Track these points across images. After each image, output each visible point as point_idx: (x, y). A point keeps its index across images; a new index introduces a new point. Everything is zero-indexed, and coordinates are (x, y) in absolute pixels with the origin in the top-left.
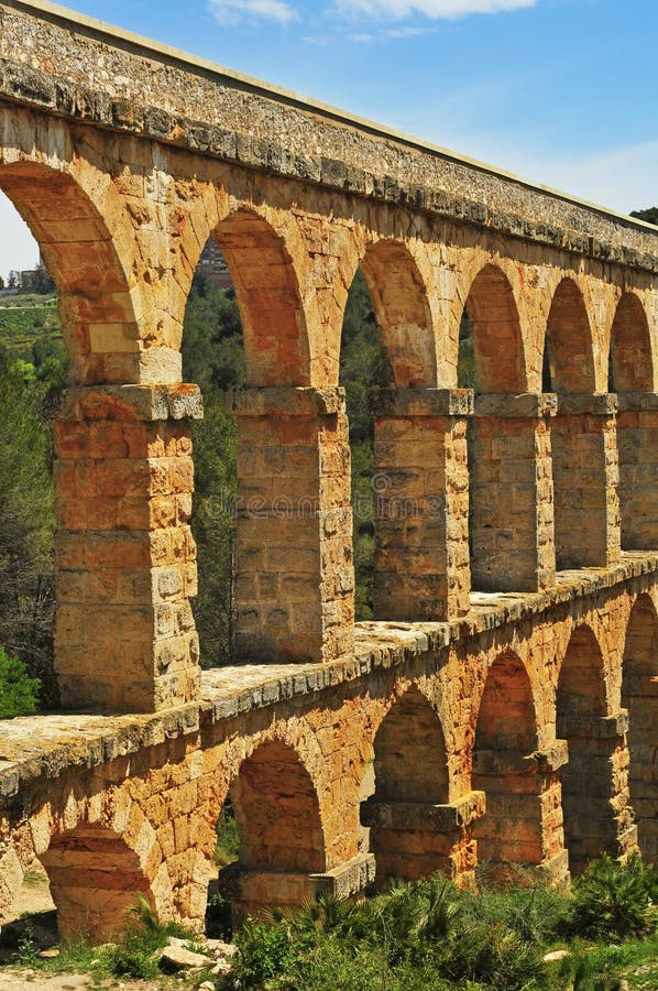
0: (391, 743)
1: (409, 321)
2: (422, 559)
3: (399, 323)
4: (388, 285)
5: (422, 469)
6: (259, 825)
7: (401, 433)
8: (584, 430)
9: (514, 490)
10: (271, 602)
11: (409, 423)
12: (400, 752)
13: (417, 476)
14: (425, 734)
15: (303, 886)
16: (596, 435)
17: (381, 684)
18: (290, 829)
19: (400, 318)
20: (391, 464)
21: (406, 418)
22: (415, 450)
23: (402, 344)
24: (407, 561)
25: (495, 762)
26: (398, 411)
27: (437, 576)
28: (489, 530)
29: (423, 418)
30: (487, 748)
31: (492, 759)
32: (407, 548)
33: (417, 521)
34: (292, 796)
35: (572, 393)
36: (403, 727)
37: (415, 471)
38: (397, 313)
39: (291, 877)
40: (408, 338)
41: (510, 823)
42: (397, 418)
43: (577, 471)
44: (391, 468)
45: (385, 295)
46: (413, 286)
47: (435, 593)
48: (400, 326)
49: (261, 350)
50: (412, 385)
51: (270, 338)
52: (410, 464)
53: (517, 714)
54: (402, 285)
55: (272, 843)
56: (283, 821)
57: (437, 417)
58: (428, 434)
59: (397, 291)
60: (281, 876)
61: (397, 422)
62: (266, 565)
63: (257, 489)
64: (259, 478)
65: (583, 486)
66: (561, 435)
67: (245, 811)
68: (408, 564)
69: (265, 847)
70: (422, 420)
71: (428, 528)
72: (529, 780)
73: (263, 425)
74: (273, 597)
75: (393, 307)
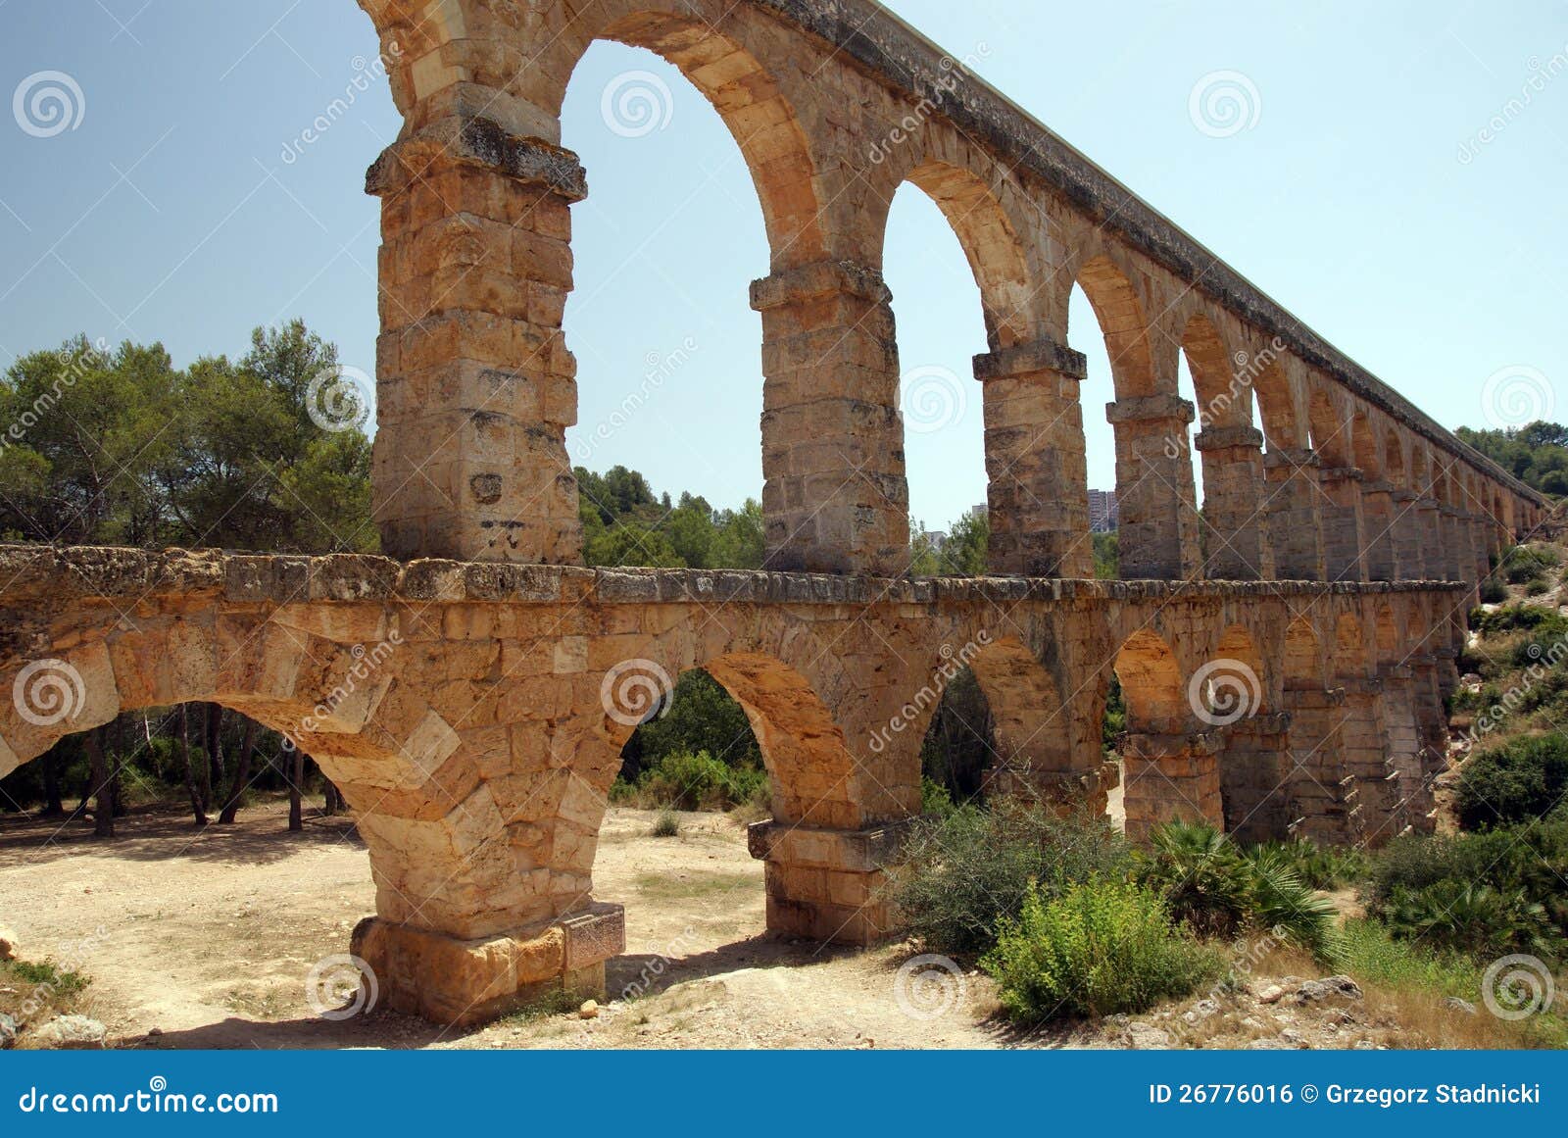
0: (1009, 709)
1: (1008, 279)
2: (1034, 518)
3: (999, 282)
4: (982, 241)
5: (1030, 425)
6: (790, 772)
7: (1008, 393)
8: (1233, 460)
9: (1154, 485)
10: (798, 511)
11: (1015, 381)
12: (1019, 717)
13: (1026, 433)
14: (1041, 696)
15: (833, 845)
16: (1243, 464)
17: (957, 622)
18: (821, 776)
19: (999, 278)
20: (1000, 425)
21: (1011, 377)
22: (1022, 407)
23: (1003, 304)
24: (1019, 520)
25: (1149, 746)
26: (1003, 371)
27: (1050, 532)
28: (1133, 525)
29: (1029, 374)
30: (1142, 733)
31: (1146, 743)
32: (1019, 507)
33: (1027, 479)
34: (818, 736)
35: (1220, 429)
36: (1018, 690)
37: (1023, 429)
38: (996, 272)
39: (821, 834)
40: (1009, 298)
41: (1165, 804)
42: (1004, 378)
43: (1229, 497)
44: (1000, 429)
45: (981, 254)
46: (1005, 238)
47: (1048, 550)
48: (1000, 286)
49: (783, 234)
50: (1016, 344)
51: (791, 217)
52: (1019, 423)
53: (1167, 698)
54: (995, 239)
55: (805, 794)
56: (813, 767)
57: (1042, 372)
58: (1033, 389)
59: (992, 247)
60: (810, 833)
61: (1003, 382)
62: (791, 469)
63: (780, 385)
64: (784, 374)
65: (1235, 509)
66: (1213, 466)
67: (772, 755)
68: (1020, 523)
69: (798, 798)
70: (1026, 377)
71: (1038, 484)
72: (1182, 763)
73: (785, 314)
74: (800, 505)
75: (990, 266)
